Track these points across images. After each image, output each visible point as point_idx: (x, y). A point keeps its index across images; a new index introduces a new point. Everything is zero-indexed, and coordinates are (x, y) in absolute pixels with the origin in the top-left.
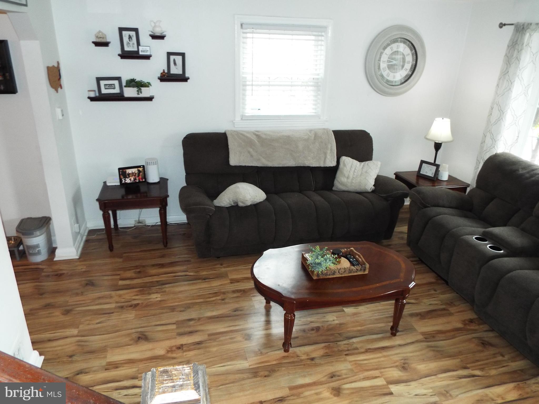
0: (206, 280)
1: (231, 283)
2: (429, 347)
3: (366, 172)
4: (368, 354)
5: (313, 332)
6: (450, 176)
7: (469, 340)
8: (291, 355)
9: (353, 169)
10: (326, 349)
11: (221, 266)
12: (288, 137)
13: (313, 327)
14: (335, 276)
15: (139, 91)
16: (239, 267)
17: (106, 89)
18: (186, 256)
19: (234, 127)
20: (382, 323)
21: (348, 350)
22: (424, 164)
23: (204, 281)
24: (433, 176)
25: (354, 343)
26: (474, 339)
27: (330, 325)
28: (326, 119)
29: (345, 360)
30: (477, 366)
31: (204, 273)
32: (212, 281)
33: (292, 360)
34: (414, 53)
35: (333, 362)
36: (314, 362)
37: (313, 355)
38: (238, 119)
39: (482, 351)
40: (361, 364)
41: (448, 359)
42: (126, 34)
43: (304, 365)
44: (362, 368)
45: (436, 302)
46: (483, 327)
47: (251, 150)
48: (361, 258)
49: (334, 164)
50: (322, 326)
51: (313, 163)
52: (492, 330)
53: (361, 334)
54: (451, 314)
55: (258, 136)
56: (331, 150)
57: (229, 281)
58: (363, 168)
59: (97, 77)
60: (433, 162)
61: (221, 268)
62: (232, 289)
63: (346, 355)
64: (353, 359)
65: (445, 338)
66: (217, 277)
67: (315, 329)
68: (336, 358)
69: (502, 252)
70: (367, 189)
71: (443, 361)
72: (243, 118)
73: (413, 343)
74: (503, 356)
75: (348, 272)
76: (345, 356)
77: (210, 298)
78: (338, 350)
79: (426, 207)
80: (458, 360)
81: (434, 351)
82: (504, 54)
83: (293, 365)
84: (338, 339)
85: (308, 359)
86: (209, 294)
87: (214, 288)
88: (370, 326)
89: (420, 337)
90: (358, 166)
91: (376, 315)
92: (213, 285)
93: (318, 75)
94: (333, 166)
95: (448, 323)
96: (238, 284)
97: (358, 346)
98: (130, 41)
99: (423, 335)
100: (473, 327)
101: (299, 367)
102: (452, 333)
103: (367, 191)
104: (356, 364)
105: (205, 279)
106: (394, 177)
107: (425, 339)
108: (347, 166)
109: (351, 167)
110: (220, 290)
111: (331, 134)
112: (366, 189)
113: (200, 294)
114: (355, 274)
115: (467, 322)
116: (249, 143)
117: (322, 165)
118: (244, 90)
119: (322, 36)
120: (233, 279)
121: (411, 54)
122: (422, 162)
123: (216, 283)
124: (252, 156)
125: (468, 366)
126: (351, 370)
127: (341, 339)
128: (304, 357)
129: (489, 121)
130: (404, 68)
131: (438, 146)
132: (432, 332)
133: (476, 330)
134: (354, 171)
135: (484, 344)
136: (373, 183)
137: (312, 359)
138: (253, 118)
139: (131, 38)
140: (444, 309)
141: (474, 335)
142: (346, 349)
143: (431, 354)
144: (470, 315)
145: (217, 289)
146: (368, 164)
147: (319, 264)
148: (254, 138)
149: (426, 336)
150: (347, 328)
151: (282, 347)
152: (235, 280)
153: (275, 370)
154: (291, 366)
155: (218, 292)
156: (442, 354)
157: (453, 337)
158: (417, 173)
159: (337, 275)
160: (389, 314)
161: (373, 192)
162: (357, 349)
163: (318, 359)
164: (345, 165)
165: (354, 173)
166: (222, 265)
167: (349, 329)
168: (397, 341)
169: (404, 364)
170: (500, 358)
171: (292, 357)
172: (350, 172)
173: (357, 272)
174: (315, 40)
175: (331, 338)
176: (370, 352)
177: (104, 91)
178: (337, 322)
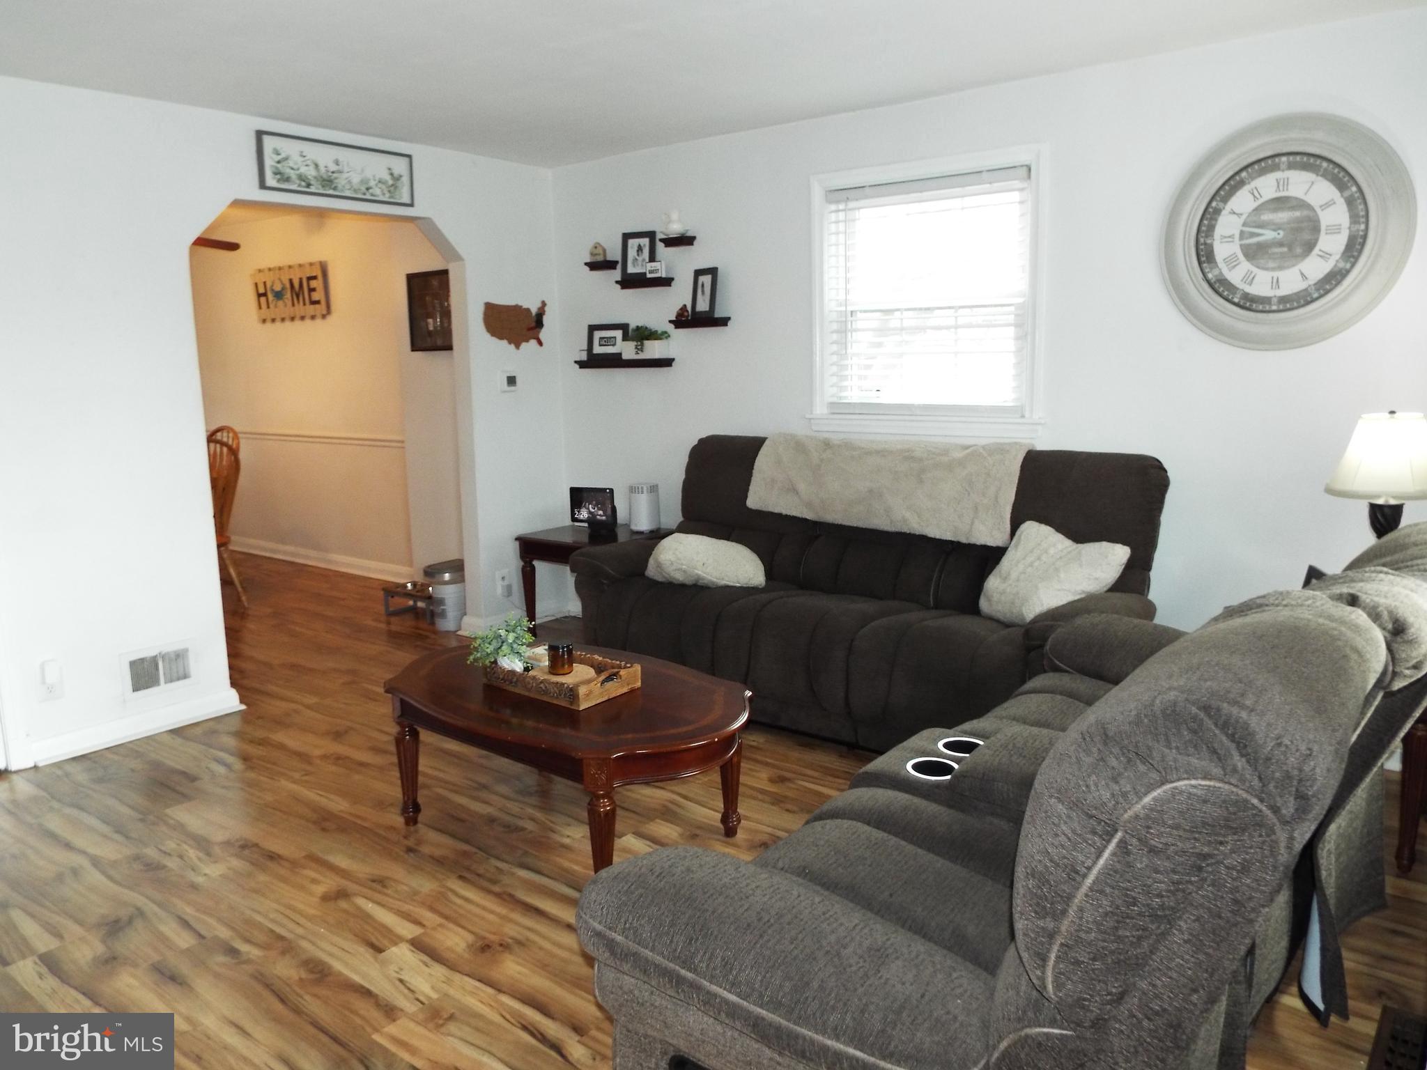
15: (640, 349)
17: (600, 345)
19: (811, 429)
38: (820, 410)
42: (633, 243)
49: (1000, 539)
58: (1062, 558)
59: (591, 324)
70: (1025, 614)
94: (997, 546)
98: (638, 255)
108: (1020, 548)
117: (963, 538)
121: (1340, 202)
130: (1317, 252)
131: (1385, 519)
139: (642, 250)
146: (1082, 549)
164: (1017, 544)
165: (1025, 569)
177: (598, 349)
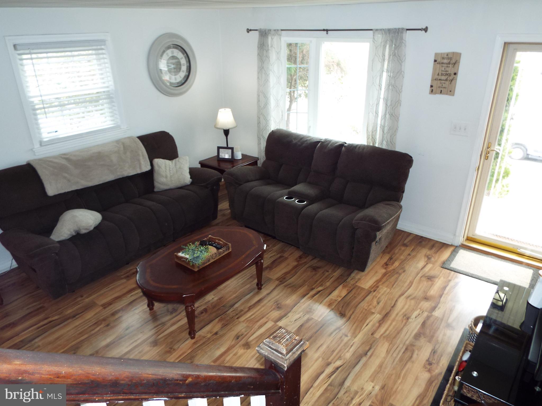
0: (77, 317)
1: (105, 308)
2: (285, 286)
3: (180, 168)
4: (251, 310)
5: (203, 314)
6: (243, 155)
7: (305, 271)
8: (199, 339)
9: (168, 169)
10: (221, 322)
11: (83, 298)
12: (99, 153)
13: (201, 311)
14: (210, 263)
16: (102, 292)
18: (35, 304)
19: (35, 155)
20: (247, 284)
21: (237, 314)
22: (220, 150)
23: (75, 318)
24: (231, 158)
25: (237, 307)
26: (308, 269)
27: (212, 303)
28: (127, 127)
29: (240, 322)
30: (318, 284)
31: (69, 311)
32: (83, 314)
33: (201, 342)
34: (186, 56)
35: (231, 328)
36: (218, 335)
37: (215, 330)
38: (37, 146)
39: (316, 274)
40: (251, 319)
41: (300, 288)
43: (213, 340)
44: (253, 321)
45: (273, 254)
46: (309, 259)
47: (66, 175)
48: (221, 241)
49: (148, 168)
50: (207, 307)
51: (131, 172)
52: (315, 258)
53: (239, 298)
54: (286, 258)
55: (68, 159)
56: (143, 156)
57: (101, 308)
58: (175, 165)
60: (226, 146)
61: (84, 299)
62: (110, 313)
63: (237, 318)
64: (244, 319)
65: (291, 276)
66: (86, 309)
67: (203, 311)
68: (232, 324)
69: (306, 202)
71: (299, 291)
72: (41, 143)
73: (275, 289)
74: (328, 271)
75: (218, 255)
76: (237, 320)
77: (93, 330)
78: (230, 318)
79: (241, 184)
80: (306, 286)
81: (290, 287)
82: (257, 54)
83: (205, 345)
84: (225, 310)
85: (213, 335)
86: (90, 326)
87: (91, 319)
88: (241, 290)
89: (277, 282)
90: (171, 164)
91: (240, 280)
92: (87, 318)
93: (108, 87)
94: (149, 170)
95: (288, 265)
96: (112, 306)
97: (242, 308)
99: (278, 280)
100: (304, 261)
101: (210, 344)
102: (294, 271)
103: (186, 184)
104: (248, 321)
105: (74, 316)
106: (199, 166)
107: (280, 283)
108: (162, 167)
109: (166, 167)
110: (98, 319)
111: (138, 141)
112: (185, 183)
113: (80, 331)
114: (224, 254)
115: (299, 259)
116: (62, 168)
117: (139, 171)
118: (35, 115)
119: (102, 49)
120: (104, 304)
121: (184, 58)
122: (219, 148)
123: (89, 315)
124: (69, 181)
125: (313, 287)
126: (247, 326)
127: (227, 309)
128: (209, 335)
129: (259, 106)
130: (181, 71)
131: (226, 132)
132: (282, 276)
133: (306, 262)
134: (170, 170)
135: (315, 269)
136: (189, 176)
137: (216, 333)
138: (52, 142)
140: (281, 257)
141: (307, 266)
142: (235, 314)
143: (289, 290)
144: (297, 254)
145: (94, 320)
146: (178, 161)
147: (198, 257)
148: (64, 162)
149: (280, 280)
150: (227, 299)
151: (189, 336)
152: (106, 304)
153: (194, 356)
154: (204, 347)
155: (98, 322)
156: (295, 288)
157: (296, 273)
158: (216, 157)
159: (212, 261)
160: (249, 276)
161: (192, 183)
162: (242, 311)
163: (220, 332)
164: (159, 167)
165: (170, 172)
166: (82, 296)
167: (228, 300)
168: (264, 292)
169: (277, 305)
170: (327, 274)
171: (201, 340)
172: (166, 171)
173: (224, 252)
174: (96, 54)
175: (219, 312)
176: (252, 308)
178: (216, 299)
